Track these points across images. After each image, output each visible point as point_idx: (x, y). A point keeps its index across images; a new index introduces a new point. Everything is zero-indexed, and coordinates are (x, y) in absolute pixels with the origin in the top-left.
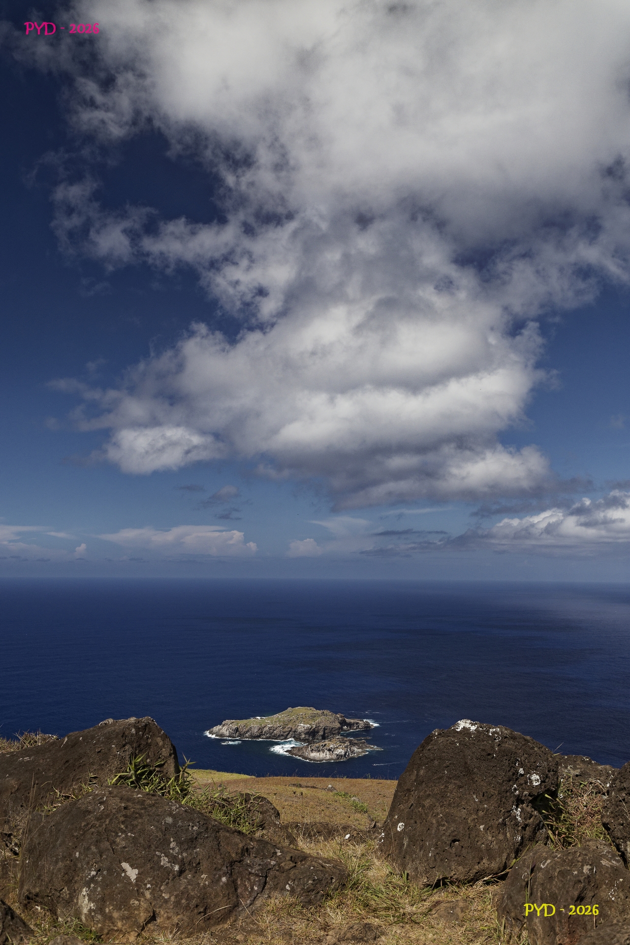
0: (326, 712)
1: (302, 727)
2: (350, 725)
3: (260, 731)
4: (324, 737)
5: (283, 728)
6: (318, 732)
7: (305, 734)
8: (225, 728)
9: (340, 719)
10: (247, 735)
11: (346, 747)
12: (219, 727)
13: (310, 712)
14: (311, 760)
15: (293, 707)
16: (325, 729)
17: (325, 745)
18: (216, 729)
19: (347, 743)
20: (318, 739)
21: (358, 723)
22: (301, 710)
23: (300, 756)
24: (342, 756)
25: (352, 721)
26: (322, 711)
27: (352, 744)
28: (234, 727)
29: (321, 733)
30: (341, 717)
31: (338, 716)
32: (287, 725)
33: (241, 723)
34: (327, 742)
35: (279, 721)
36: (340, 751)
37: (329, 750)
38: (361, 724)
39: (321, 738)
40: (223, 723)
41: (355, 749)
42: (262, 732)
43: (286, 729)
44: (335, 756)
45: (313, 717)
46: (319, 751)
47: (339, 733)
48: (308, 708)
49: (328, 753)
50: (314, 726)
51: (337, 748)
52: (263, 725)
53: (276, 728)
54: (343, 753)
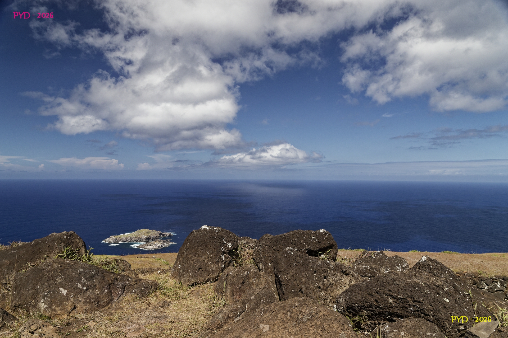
0: (153, 230)
1: (144, 237)
2: (163, 235)
3: (126, 239)
4: (153, 240)
5: (136, 238)
6: (150, 238)
7: (145, 239)
8: (111, 239)
9: (159, 233)
10: (121, 241)
11: (162, 243)
12: (108, 239)
13: (147, 231)
14: (148, 249)
15: (140, 229)
16: (153, 237)
17: (153, 243)
18: (107, 239)
19: (162, 242)
20: (150, 241)
21: (166, 234)
22: (143, 230)
23: (143, 248)
24: (160, 247)
25: (164, 233)
26: (152, 230)
27: (164, 242)
28: (115, 238)
29: (152, 239)
30: (160, 232)
31: (159, 232)
32: (138, 236)
33: (118, 237)
34: (154, 242)
35: (134, 235)
36: (160, 245)
37: (155, 245)
38: (168, 234)
39: (151, 241)
40: (110, 237)
41: (165, 244)
42: (127, 240)
43: (137, 238)
44: (157, 247)
45: (148, 233)
46: (151, 245)
47: (159, 238)
48: (146, 229)
49: (154, 246)
50: (149, 236)
51: (158, 244)
52: (127, 237)
53: (133, 238)
54: (160, 246)
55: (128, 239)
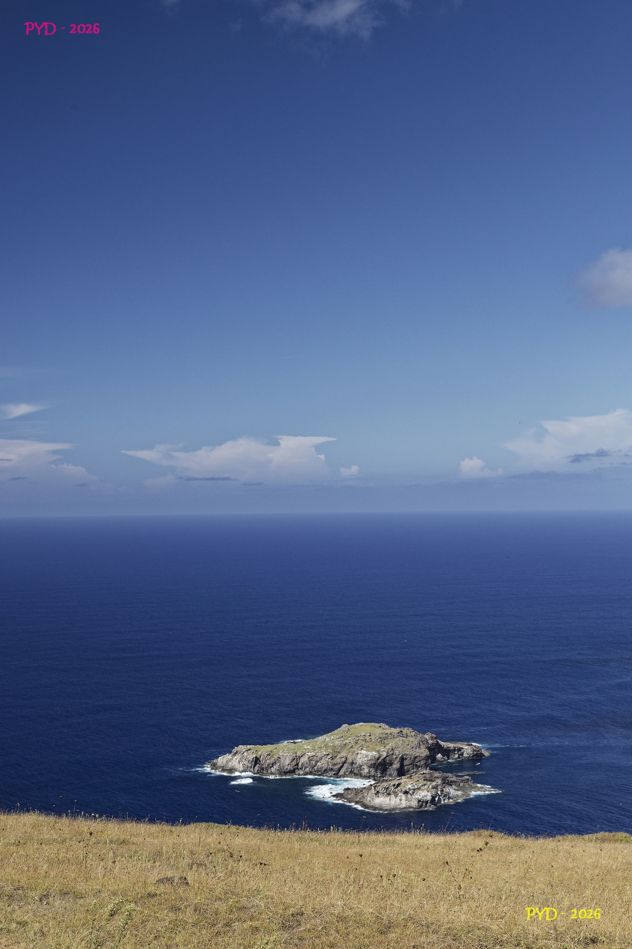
0: (406, 730)
1: (364, 756)
2: (447, 752)
3: (294, 763)
4: (401, 772)
5: (332, 758)
6: (391, 764)
7: (370, 767)
8: (238, 757)
9: (430, 742)
10: (273, 770)
11: (435, 787)
12: (228, 757)
13: (380, 731)
14: (375, 809)
15: (350, 724)
16: (402, 759)
17: (399, 785)
18: (221, 760)
19: (439, 781)
20: (390, 775)
21: (460, 749)
22: (362, 728)
23: (357, 803)
24: (427, 802)
25: (451, 745)
26: (398, 730)
27: (447, 782)
28: (251, 757)
29: (396, 765)
30: (432, 738)
31: (427, 736)
32: (339, 752)
33: (263, 750)
34: (404, 780)
35: (326, 746)
36: (425, 794)
37: (406, 793)
38: (467, 750)
39: (396, 773)
40: (234, 751)
41: (452, 791)
42: (297, 765)
43: (338, 760)
44: (416, 802)
45: (383, 740)
46: (389, 794)
47: (426, 766)
48: (377, 725)
49: (404, 797)
50: (385, 754)
51: (419, 789)
52: (299, 754)
53: (321, 759)
54: (429, 798)
55: (304, 760)
